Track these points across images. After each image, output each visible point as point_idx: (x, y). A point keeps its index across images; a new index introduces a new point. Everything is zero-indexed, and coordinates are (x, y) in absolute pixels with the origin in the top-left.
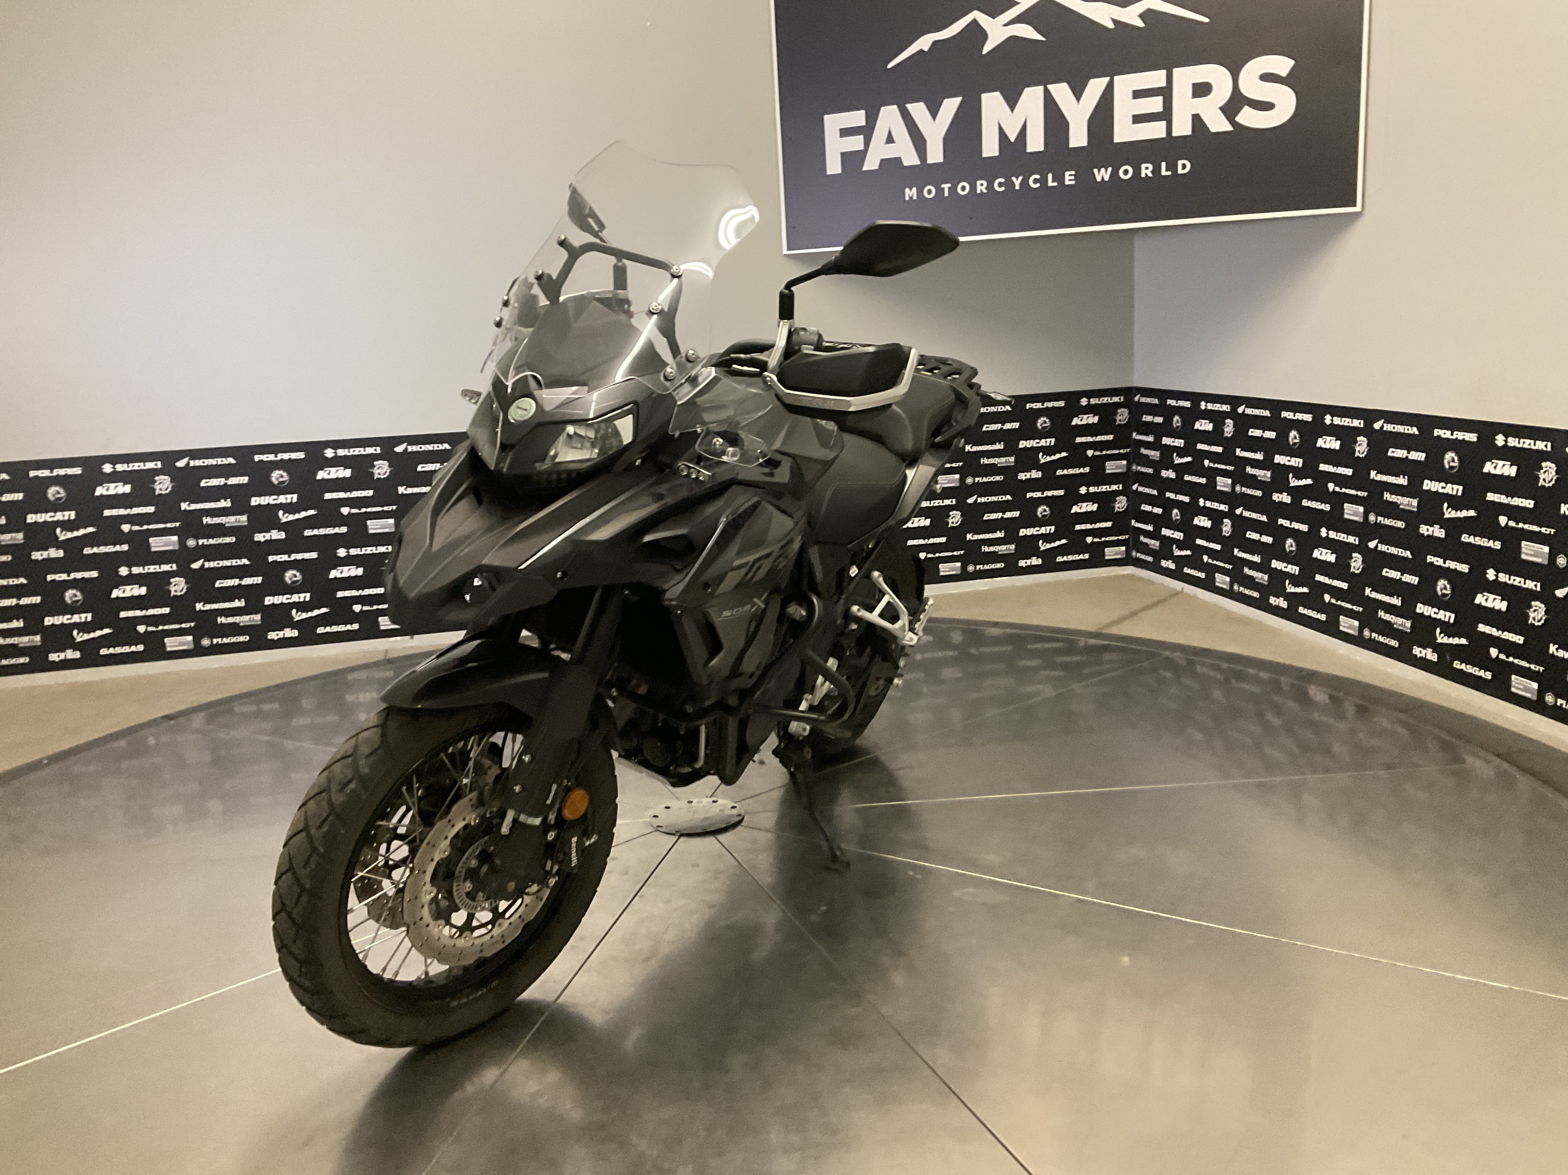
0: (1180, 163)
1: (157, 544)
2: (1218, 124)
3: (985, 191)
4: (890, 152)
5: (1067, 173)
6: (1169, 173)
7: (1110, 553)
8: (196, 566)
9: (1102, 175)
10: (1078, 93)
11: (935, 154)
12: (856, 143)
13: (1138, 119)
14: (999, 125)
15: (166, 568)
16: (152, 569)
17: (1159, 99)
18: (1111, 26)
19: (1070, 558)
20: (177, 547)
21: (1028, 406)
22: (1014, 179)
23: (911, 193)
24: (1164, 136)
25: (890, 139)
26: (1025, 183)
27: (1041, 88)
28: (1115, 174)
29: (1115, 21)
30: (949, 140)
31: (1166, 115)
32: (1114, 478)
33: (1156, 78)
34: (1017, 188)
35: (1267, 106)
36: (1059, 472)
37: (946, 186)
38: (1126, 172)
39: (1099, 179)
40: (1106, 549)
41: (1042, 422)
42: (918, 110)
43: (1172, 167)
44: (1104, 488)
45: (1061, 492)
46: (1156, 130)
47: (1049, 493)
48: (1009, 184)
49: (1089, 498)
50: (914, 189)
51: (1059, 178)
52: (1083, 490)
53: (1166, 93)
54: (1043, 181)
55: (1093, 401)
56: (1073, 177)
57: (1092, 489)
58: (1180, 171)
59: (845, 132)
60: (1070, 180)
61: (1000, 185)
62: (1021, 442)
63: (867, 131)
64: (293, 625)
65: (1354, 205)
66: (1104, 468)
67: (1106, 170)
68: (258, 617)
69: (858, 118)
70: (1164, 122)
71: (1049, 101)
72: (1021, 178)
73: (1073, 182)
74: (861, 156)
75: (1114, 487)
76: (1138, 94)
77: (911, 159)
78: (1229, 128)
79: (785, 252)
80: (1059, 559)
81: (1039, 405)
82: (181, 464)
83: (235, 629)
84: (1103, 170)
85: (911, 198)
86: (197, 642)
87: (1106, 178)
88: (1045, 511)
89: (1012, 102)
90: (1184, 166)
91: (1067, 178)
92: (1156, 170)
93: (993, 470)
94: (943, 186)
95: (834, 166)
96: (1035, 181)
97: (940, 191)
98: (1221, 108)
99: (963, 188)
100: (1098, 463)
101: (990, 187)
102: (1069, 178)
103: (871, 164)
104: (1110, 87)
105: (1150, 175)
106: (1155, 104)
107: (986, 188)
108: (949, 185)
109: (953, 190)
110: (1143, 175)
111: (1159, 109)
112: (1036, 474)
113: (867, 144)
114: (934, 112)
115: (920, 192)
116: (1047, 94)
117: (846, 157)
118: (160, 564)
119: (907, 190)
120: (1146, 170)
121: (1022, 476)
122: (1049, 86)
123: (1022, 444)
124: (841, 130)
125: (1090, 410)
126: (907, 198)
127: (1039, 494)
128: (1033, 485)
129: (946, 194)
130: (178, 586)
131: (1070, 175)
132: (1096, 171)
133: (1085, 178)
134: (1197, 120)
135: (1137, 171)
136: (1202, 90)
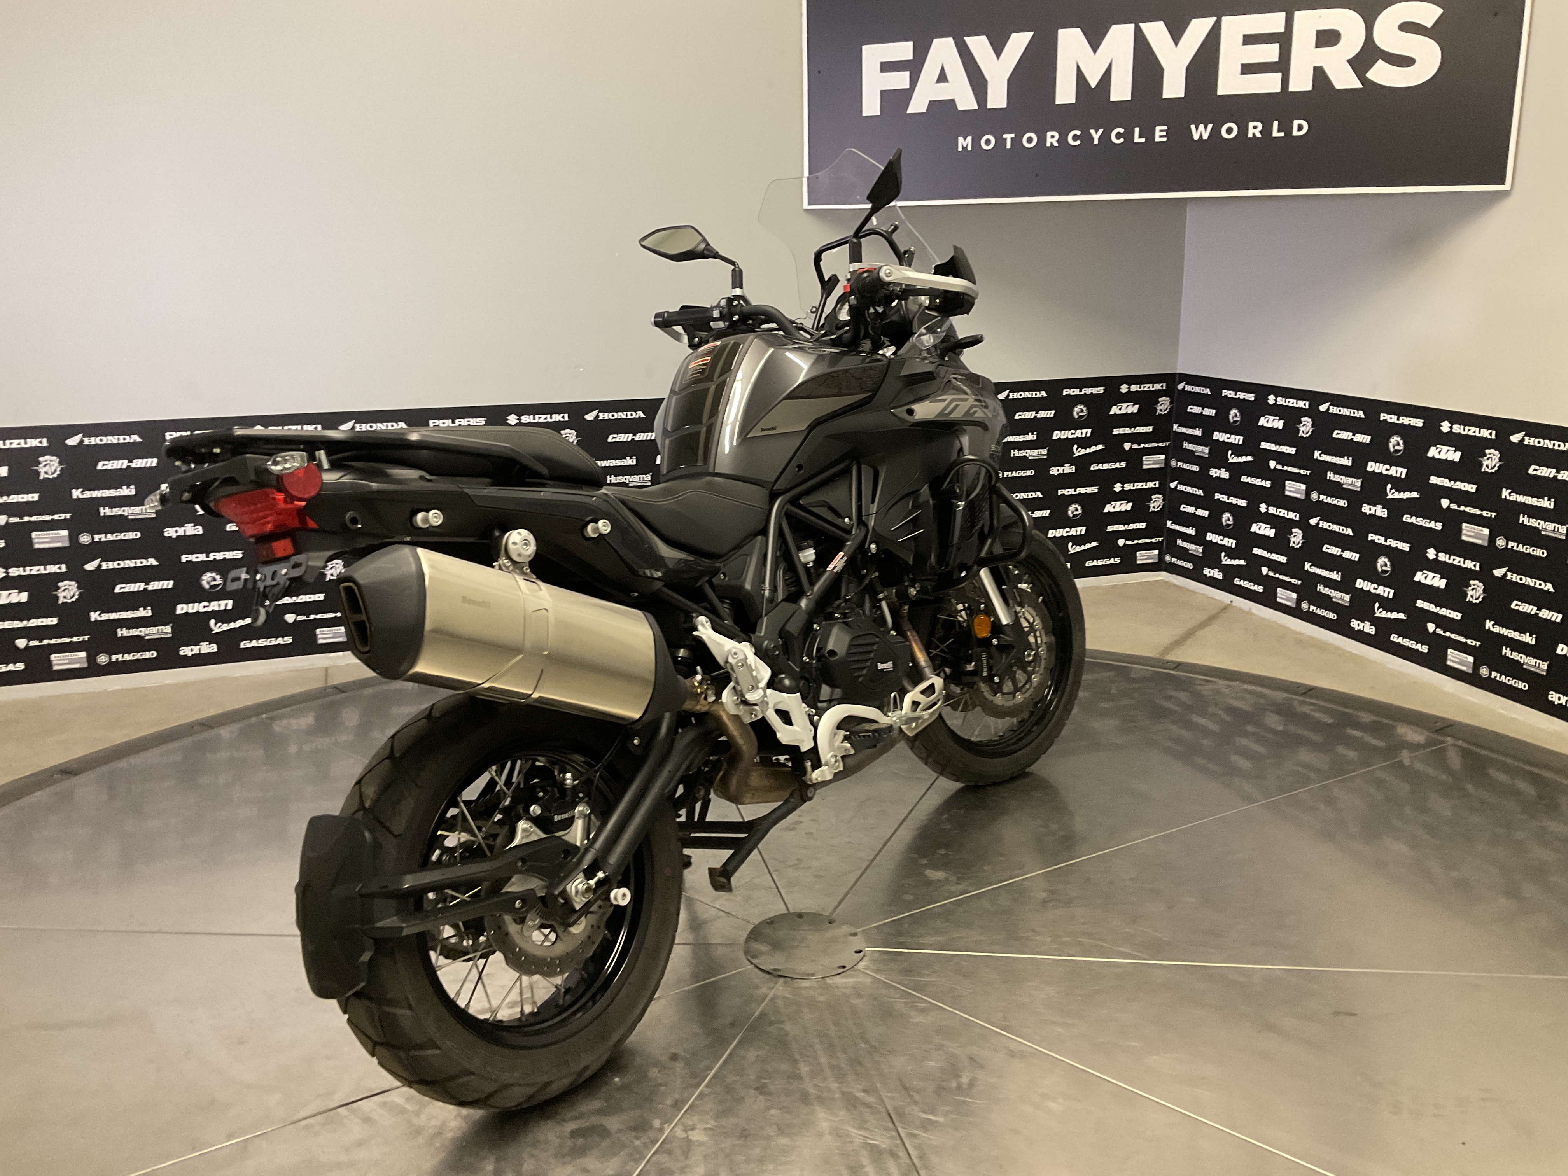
0: (1296, 123)
1: (41, 540)
2: (1345, 79)
3: (1056, 144)
4: (942, 93)
5: (1158, 128)
6: (1282, 134)
7: (1142, 557)
8: (91, 566)
9: (1201, 132)
10: (1177, 35)
11: (997, 98)
12: (900, 80)
13: (1248, 69)
14: (1078, 67)
15: (52, 569)
16: (35, 570)
17: (1276, 47)
19: (1101, 562)
20: (67, 544)
21: (1065, 392)
22: (1092, 132)
23: (965, 142)
24: (1278, 90)
25: (942, 78)
26: (1105, 137)
27: (1131, 27)
28: (1216, 132)
30: (1015, 82)
31: (1282, 66)
32: (1150, 475)
33: (1274, 22)
34: (1096, 142)
35: (1405, 61)
36: (1094, 467)
37: (1009, 137)
38: (1229, 131)
39: (1196, 137)
40: (1138, 553)
41: (1079, 410)
42: (979, 44)
43: (1286, 127)
44: (1140, 486)
45: (1095, 490)
46: (1270, 83)
47: (1082, 490)
48: (1086, 138)
49: (1123, 496)
50: (969, 138)
51: (1148, 133)
52: (1118, 487)
53: (1284, 40)
54: (1128, 136)
55: (1134, 388)
57: (1128, 487)
58: (1295, 133)
59: (887, 67)
60: (1161, 137)
61: (1075, 138)
62: (1055, 433)
63: (915, 67)
64: (212, 638)
65: (1503, 182)
66: (1141, 463)
67: (1206, 128)
68: (168, 629)
69: (904, 50)
70: (1279, 75)
71: (1142, 44)
72: (1101, 131)
73: (1165, 139)
74: (906, 95)
75: (1151, 485)
76: (1249, 40)
77: (967, 102)
78: (1359, 85)
79: (806, 206)
80: (1089, 564)
81: (1076, 392)
82: (72, 442)
83: (139, 644)
84: (1202, 127)
85: (964, 148)
86: (91, 659)
87: (1205, 137)
88: (1077, 510)
89: (1095, 41)
90: (1300, 128)
91: (1158, 133)
92: (1267, 130)
93: (1024, 463)
94: (1005, 136)
95: (871, 106)
96: (1119, 136)
97: (1000, 142)
98: (1348, 61)
99: (1030, 140)
100: (1135, 458)
101: (1063, 139)
102: (1160, 134)
103: (918, 105)
104: (1215, 28)
105: (1259, 135)
106: (1270, 53)
107: (1058, 141)
108: (1013, 135)
109: (1016, 141)
110: (1250, 135)
111: (1275, 58)
112: (1069, 469)
113: (914, 81)
114: (998, 48)
115: (976, 143)
116: (1139, 34)
117: (886, 96)
118: (45, 564)
119: (961, 139)
120: (1255, 129)
121: (1054, 471)
122: (1142, 25)
123: (1057, 435)
124: (882, 64)
125: (1129, 397)
126: (960, 149)
127: (1071, 491)
128: (1065, 480)
129: (1008, 146)
130: (68, 591)
131: (1161, 131)
132: (1193, 127)
133: (1180, 133)
134: (1319, 74)
135: (1244, 130)
136: (1327, 38)
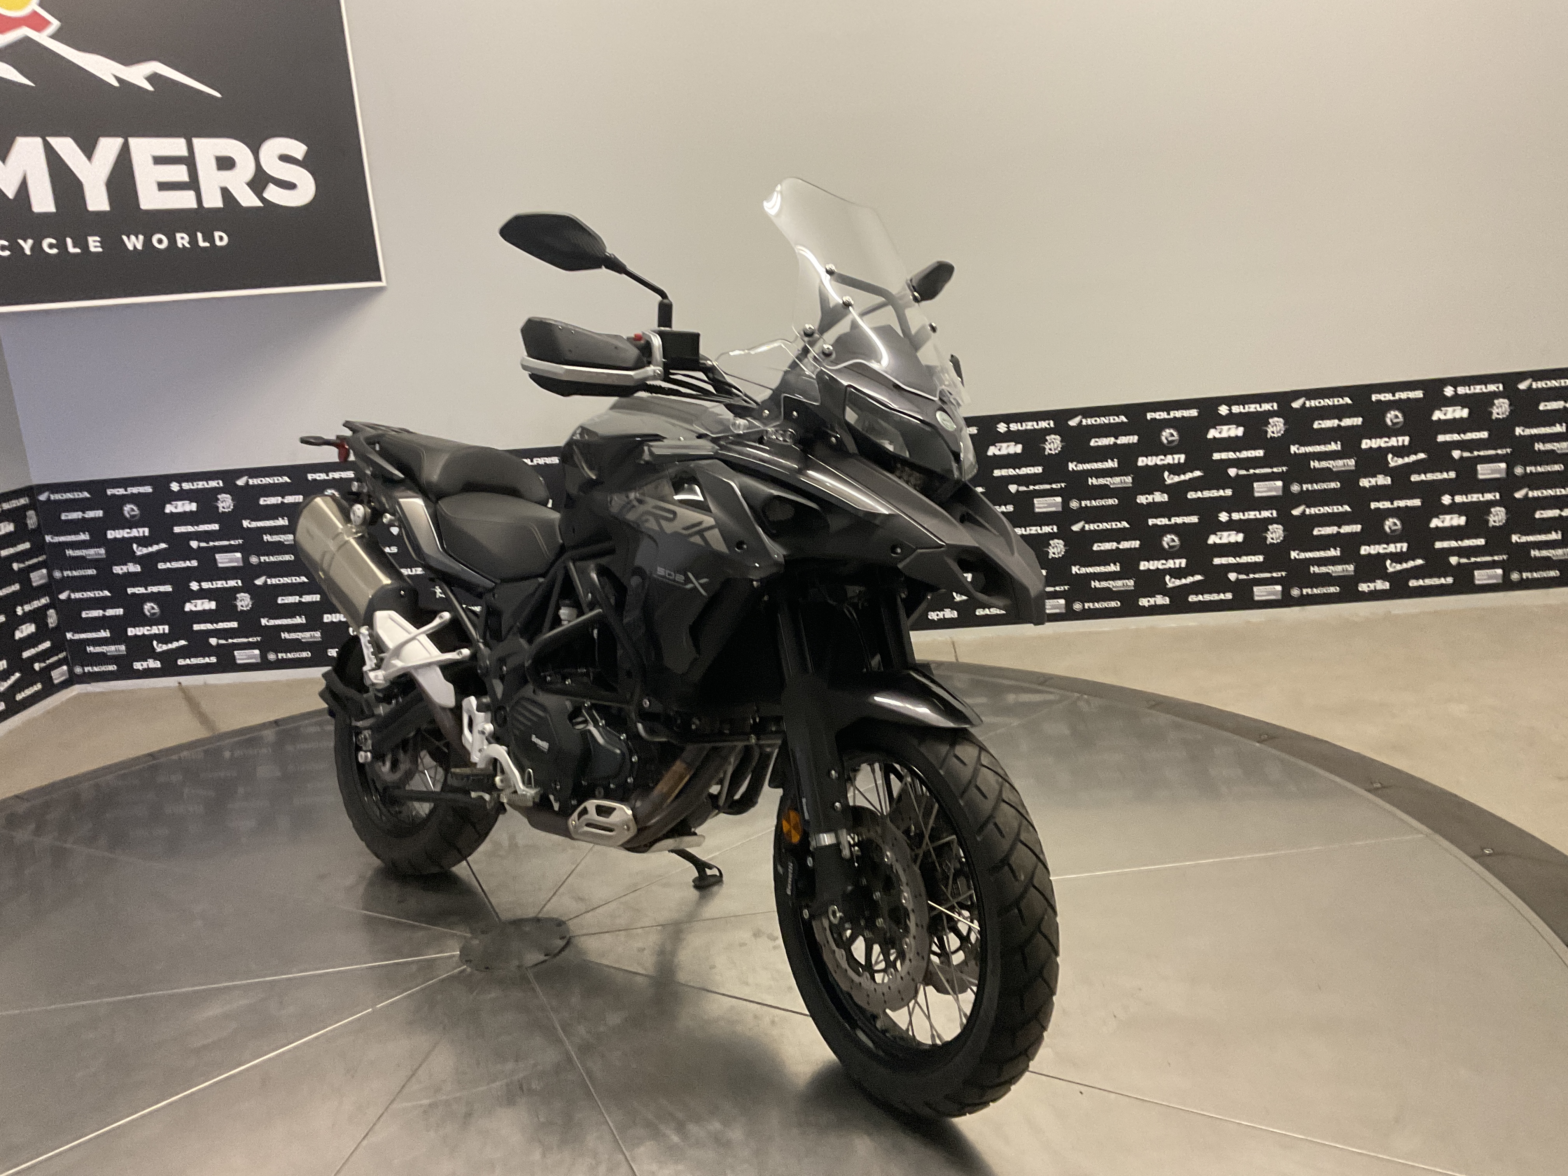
0: (217, 234)
2: (248, 199)
5: (91, 239)
6: (207, 244)
7: (56, 676)
9: (134, 243)
10: (88, 150)
13: (163, 186)
17: (184, 168)
18: (116, 84)
19: (28, 692)
22: (21, 242)
26: (37, 247)
27: (39, 140)
28: (148, 242)
29: (118, 79)
31: (193, 184)
32: (40, 591)
33: (176, 146)
34: (27, 252)
35: (291, 186)
39: (131, 247)
40: (52, 673)
43: (209, 238)
44: (35, 604)
46: (185, 200)
48: (15, 248)
51: (81, 244)
52: (19, 611)
53: (190, 162)
54: (61, 246)
56: (98, 244)
57: (27, 608)
58: (218, 243)
60: (95, 247)
61: (3, 248)
65: (379, 280)
66: (30, 581)
67: (137, 237)
70: (193, 193)
71: (52, 157)
72: (30, 241)
73: (100, 249)
75: (43, 601)
76: (159, 160)
78: (261, 204)
80: (16, 699)
84: (133, 237)
87: (140, 247)
90: (221, 238)
91: (91, 244)
92: (193, 241)
96: (51, 246)
98: (247, 184)
100: (24, 577)
102: (94, 244)
104: (126, 149)
105: (187, 245)
106: (180, 173)
110: (180, 246)
111: (185, 178)
116: (48, 147)
120: (182, 239)
122: (52, 140)
125: (8, 515)
131: (94, 241)
132: (125, 238)
133: (113, 244)
134: (226, 193)
135: (172, 241)
136: (225, 163)
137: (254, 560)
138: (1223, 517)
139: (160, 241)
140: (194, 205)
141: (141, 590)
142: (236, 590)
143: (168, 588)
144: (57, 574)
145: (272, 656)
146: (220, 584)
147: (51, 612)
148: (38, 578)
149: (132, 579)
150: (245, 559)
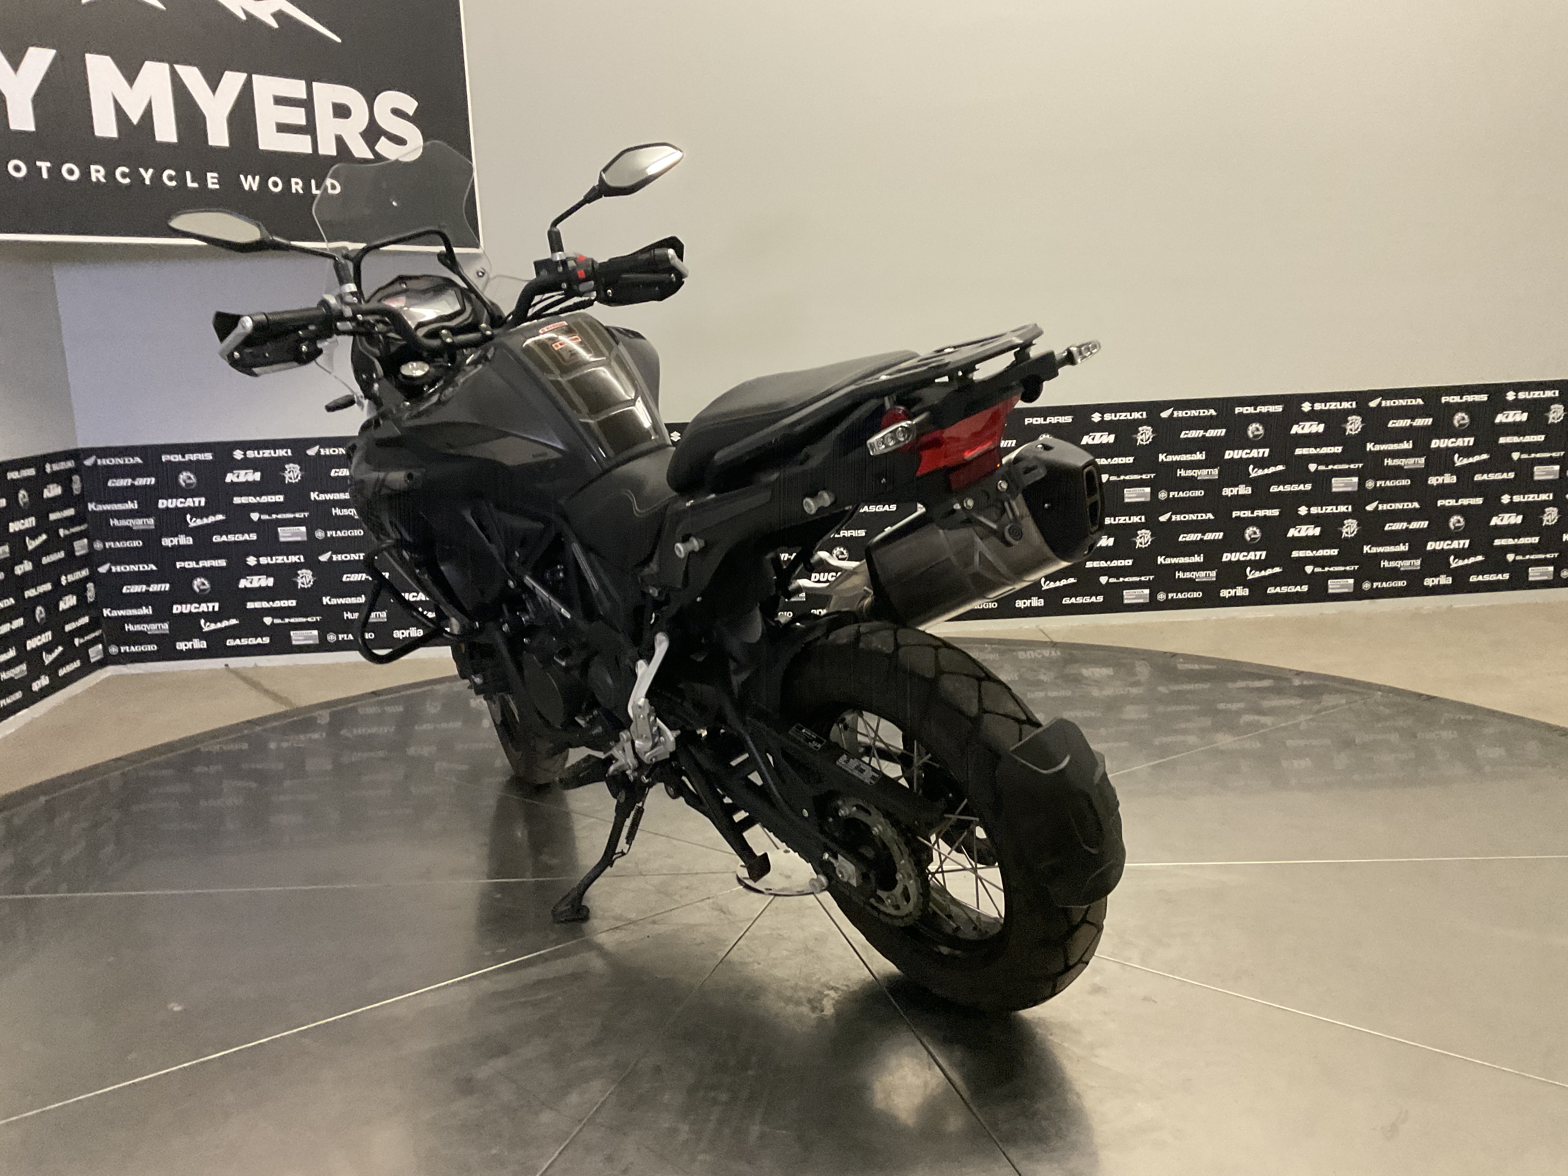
0: (329, 182)
2: (360, 149)
3: (103, 180)
5: (209, 175)
6: (319, 192)
7: (93, 655)
9: (250, 183)
10: (214, 83)
11: (22, 118)
13: (283, 128)
14: (115, 99)
17: (302, 112)
18: (243, 17)
19: (68, 668)
22: (142, 170)
26: (157, 177)
27: (167, 67)
28: (263, 184)
29: (247, 14)
30: (40, 100)
31: (309, 129)
33: (296, 87)
34: (147, 182)
35: (399, 140)
36: (44, 561)
37: (44, 165)
39: (247, 187)
40: (90, 651)
43: (321, 186)
44: (77, 575)
45: (49, 586)
46: (301, 144)
47: (41, 589)
48: (136, 177)
51: (200, 178)
52: (64, 580)
53: (308, 104)
54: (181, 179)
55: (55, 467)
56: (216, 181)
57: (70, 578)
58: (330, 192)
60: (213, 183)
61: (124, 175)
65: (478, 247)
66: (73, 550)
67: (254, 179)
70: (310, 138)
71: (178, 85)
72: (151, 171)
73: (217, 187)
75: (84, 573)
76: (279, 101)
78: (372, 157)
84: (250, 177)
87: (255, 188)
88: (41, 613)
89: (129, 74)
90: (333, 187)
91: (210, 180)
92: (306, 187)
94: (38, 163)
96: (170, 178)
97: (35, 171)
98: (361, 134)
99: (71, 172)
100: (69, 545)
101: (110, 175)
102: (212, 181)
104: (247, 84)
105: (300, 192)
106: (298, 116)
107: (105, 177)
108: (49, 164)
109: (55, 171)
110: (294, 191)
111: (303, 122)
112: (27, 566)
114: (14, 61)
116: (174, 74)
120: (296, 186)
122: (179, 68)
125: (54, 478)
127: (34, 592)
129: (45, 175)
131: (213, 178)
132: (242, 177)
133: (230, 183)
134: (340, 141)
135: (287, 185)
136: (342, 111)
137: (320, 534)
138: (1303, 511)
139: (275, 185)
140: (309, 150)
141: (192, 564)
142: (297, 566)
143: (222, 563)
144: (98, 545)
145: (331, 637)
146: (280, 559)
147: (90, 586)
148: (80, 547)
149: (182, 552)
150: (310, 533)
